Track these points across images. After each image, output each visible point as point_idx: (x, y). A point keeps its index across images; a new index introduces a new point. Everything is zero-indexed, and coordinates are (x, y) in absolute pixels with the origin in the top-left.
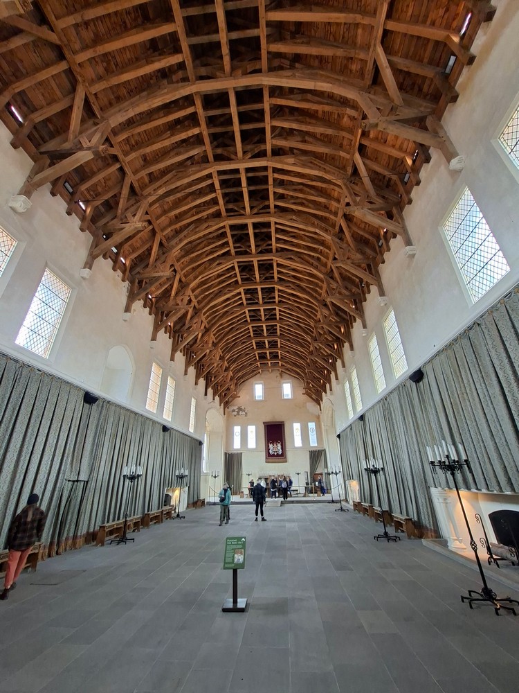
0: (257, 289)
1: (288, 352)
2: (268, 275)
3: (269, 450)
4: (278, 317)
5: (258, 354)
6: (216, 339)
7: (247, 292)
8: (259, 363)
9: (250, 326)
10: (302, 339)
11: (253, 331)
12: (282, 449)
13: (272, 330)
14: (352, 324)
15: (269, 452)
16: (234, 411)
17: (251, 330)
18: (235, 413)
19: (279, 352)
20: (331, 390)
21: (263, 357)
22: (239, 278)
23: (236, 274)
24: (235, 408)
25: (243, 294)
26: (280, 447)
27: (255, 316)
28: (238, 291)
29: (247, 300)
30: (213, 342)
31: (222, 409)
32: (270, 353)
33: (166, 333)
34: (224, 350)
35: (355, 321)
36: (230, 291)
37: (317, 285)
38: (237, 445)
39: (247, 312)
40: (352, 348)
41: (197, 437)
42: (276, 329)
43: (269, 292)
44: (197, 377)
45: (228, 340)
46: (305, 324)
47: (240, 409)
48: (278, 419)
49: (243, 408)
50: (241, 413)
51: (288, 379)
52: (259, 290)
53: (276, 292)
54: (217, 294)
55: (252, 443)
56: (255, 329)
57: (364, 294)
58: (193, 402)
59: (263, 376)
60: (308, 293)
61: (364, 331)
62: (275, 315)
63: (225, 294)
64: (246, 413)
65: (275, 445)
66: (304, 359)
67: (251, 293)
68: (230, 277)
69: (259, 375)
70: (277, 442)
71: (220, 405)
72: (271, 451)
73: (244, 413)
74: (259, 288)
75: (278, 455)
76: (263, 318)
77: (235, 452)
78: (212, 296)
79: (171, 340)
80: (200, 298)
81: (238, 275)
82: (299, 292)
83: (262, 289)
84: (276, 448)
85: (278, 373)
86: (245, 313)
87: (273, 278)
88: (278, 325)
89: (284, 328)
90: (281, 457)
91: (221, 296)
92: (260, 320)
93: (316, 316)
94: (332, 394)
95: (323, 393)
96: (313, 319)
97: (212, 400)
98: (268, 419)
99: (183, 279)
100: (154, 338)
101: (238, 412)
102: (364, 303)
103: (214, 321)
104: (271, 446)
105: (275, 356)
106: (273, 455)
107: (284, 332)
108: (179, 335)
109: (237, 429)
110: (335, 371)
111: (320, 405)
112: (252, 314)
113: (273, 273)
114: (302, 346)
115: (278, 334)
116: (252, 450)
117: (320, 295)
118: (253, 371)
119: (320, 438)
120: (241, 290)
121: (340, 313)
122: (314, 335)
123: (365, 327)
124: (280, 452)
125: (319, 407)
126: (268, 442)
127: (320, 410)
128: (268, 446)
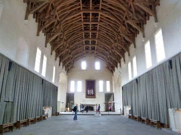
0: (90, 13)
1: (100, 47)
2: (96, 6)
3: (87, 92)
4: (98, 29)
5: (85, 47)
6: (66, 38)
7: (84, 14)
8: (85, 52)
9: (83, 33)
10: (108, 41)
11: (85, 35)
12: (94, 92)
13: (94, 36)
14: (136, 35)
15: (87, 93)
17: (83, 35)
19: (96, 46)
20: (120, 66)
21: (87, 49)
22: (81, 6)
23: (80, 4)
25: (82, 15)
26: (92, 91)
27: (86, 28)
28: (80, 13)
29: (84, 19)
30: (65, 39)
31: (66, 73)
32: (91, 47)
33: (43, 32)
34: (69, 44)
35: (139, 33)
36: (76, 13)
37: (121, 14)
38: (72, 90)
39: (83, 25)
40: (135, 47)
41: (56, 85)
42: (96, 35)
43: (95, 15)
44: (56, 57)
45: (72, 39)
46: (111, 33)
48: (92, 79)
51: (98, 60)
52: (91, 14)
53: (99, 16)
54: (69, 14)
56: (85, 34)
57: (146, 20)
58: (54, 68)
59: (86, 58)
60: (116, 18)
61: (143, 39)
62: (97, 28)
63: (74, 14)
65: (90, 90)
66: (108, 51)
67: (86, 15)
68: (76, 6)
69: (84, 57)
70: (91, 89)
71: (65, 71)
72: (88, 93)
74: (91, 13)
75: (92, 95)
76: (91, 29)
77: (71, 93)
78: (66, 15)
79: (45, 37)
80: (60, 16)
81: (81, 4)
82: (111, 16)
83: (92, 13)
84: (91, 92)
85: (93, 57)
86: (82, 25)
87: (99, 8)
88: (98, 33)
89: (100, 35)
90: (93, 96)
91: (71, 16)
92: (89, 30)
93: (118, 30)
94: (120, 68)
95: (116, 68)
96: (116, 31)
97: (62, 68)
98: (88, 78)
99: (53, 4)
100: (38, 35)
102: (144, 25)
103: (66, 29)
105: (93, 49)
106: (89, 95)
107: (100, 37)
108: (49, 35)
109: (73, 82)
110: (124, 57)
111: (113, 73)
112: (85, 26)
113: (99, 6)
114: (108, 45)
115: (97, 38)
117: (122, 19)
118: (82, 55)
119: (111, 88)
120: (82, 13)
121: (131, 29)
122: (115, 39)
123: (144, 37)
124: (93, 94)
125: (112, 74)
126: (87, 89)
127: (113, 75)
128: (87, 91)
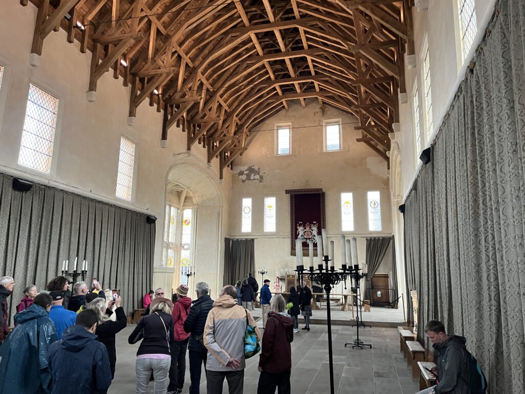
3: (296, 235)
12: (319, 234)
16: (241, 173)
18: (244, 177)
24: (244, 168)
31: (216, 169)
38: (246, 226)
47: (251, 170)
48: (314, 185)
49: (256, 168)
50: (252, 177)
51: (336, 117)
55: (270, 224)
58: (126, 146)
59: (291, 113)
64: (261, 177)
65: (308, 229)
69: (283, 112)
70: (311, 223)
73: (257, 177)
77: (244, 238)
85: (316, 108)
98: (298, 185)
101: (248, 176)
104: (301, 230)
109: (247, 203)
111: (387, 158)
114: (345, 38)
115: (297, 14)
116: (270, 235)
119: (386, 218)
125: (386, 163)
126: (296, 223)
127: (389, 168)
128: (297, 230)
